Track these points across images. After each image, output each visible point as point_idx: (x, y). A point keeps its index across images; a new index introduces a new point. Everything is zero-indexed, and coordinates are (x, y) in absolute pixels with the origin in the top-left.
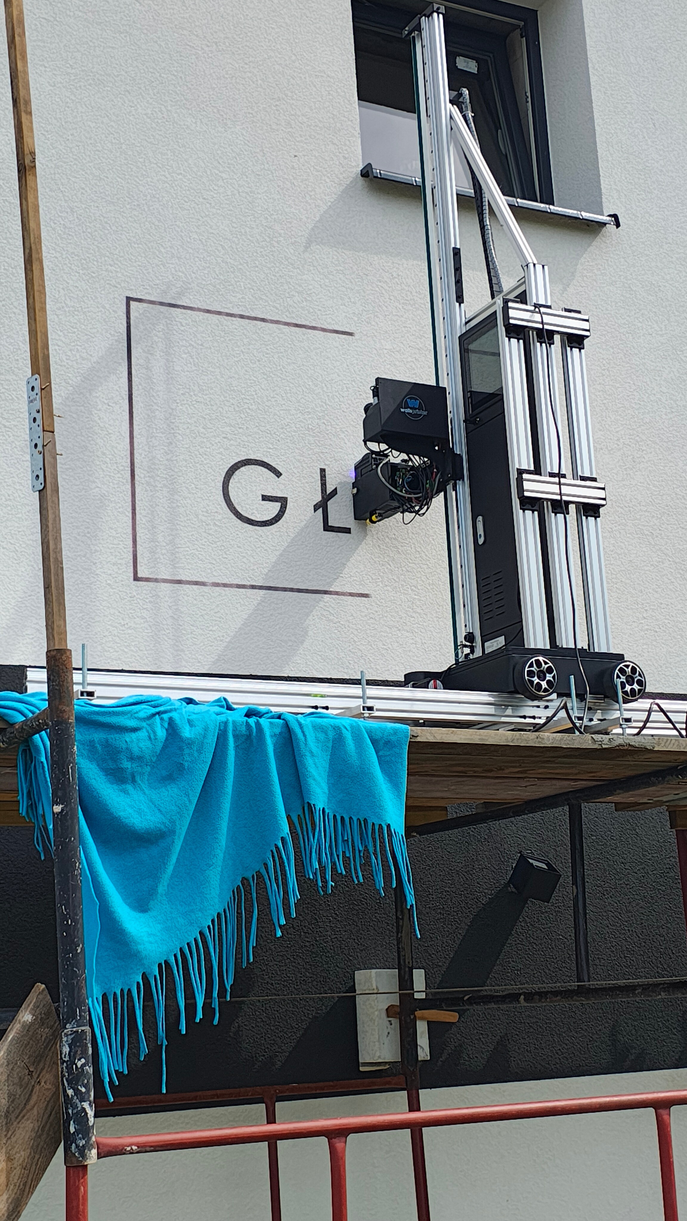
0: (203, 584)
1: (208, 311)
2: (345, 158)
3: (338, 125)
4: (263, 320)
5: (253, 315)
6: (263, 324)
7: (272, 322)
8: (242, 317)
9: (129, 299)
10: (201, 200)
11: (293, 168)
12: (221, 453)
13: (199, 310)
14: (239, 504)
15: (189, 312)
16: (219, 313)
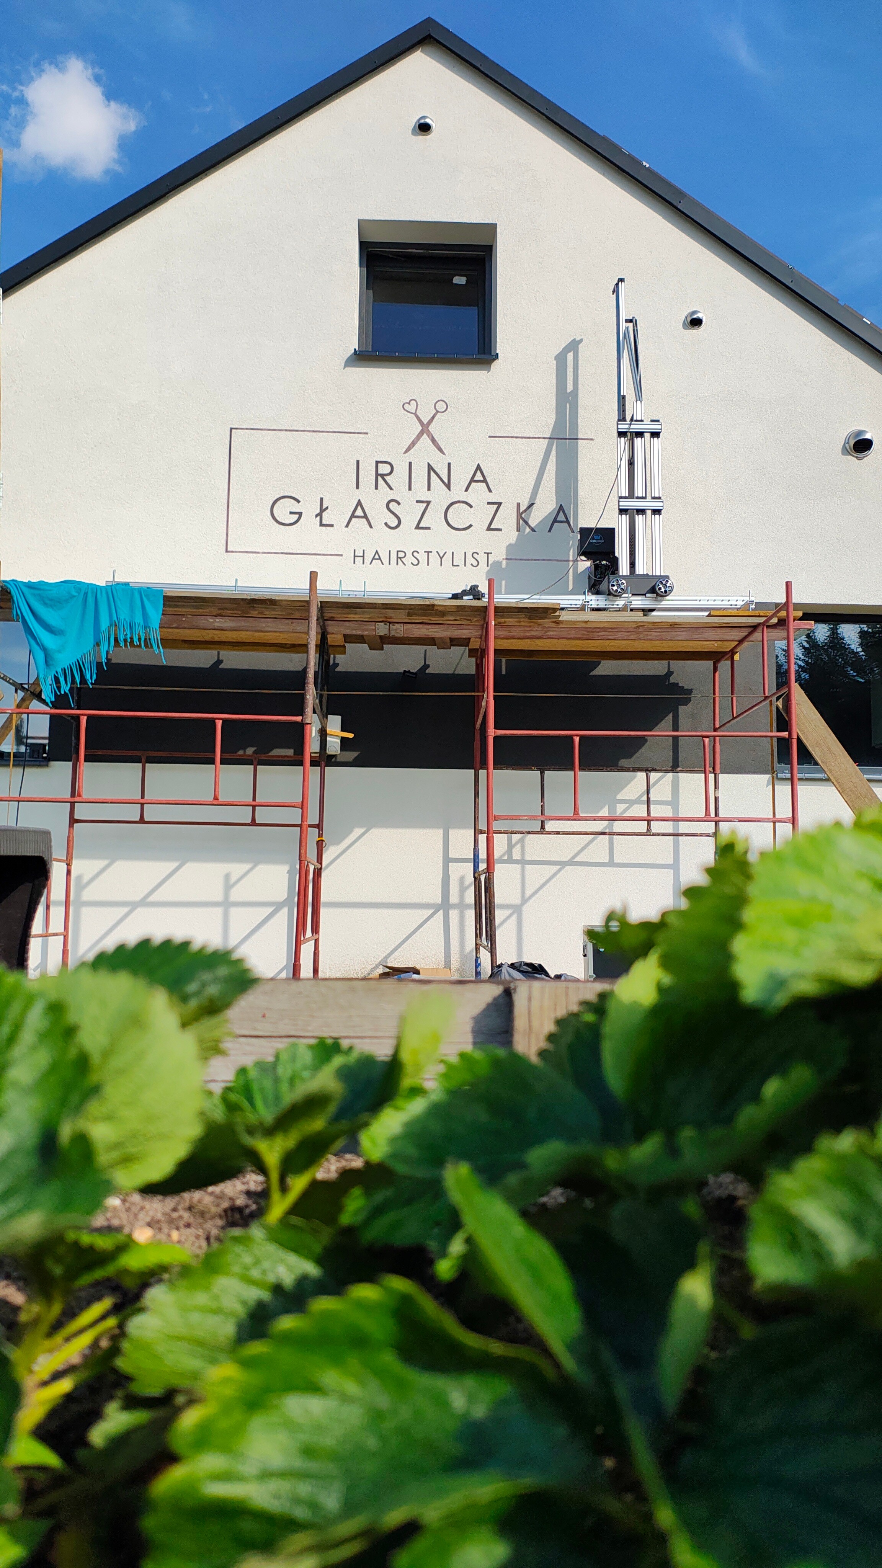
1: (269, 430)
2: (347, 346)
4: (297, 431)
5: (291, 429)
6: (297, 433)
9: (231, 429)
12: (271, 494)
13: (265, 430)
14: (278, 516)
15: (260, 431)
16: (275, 430)
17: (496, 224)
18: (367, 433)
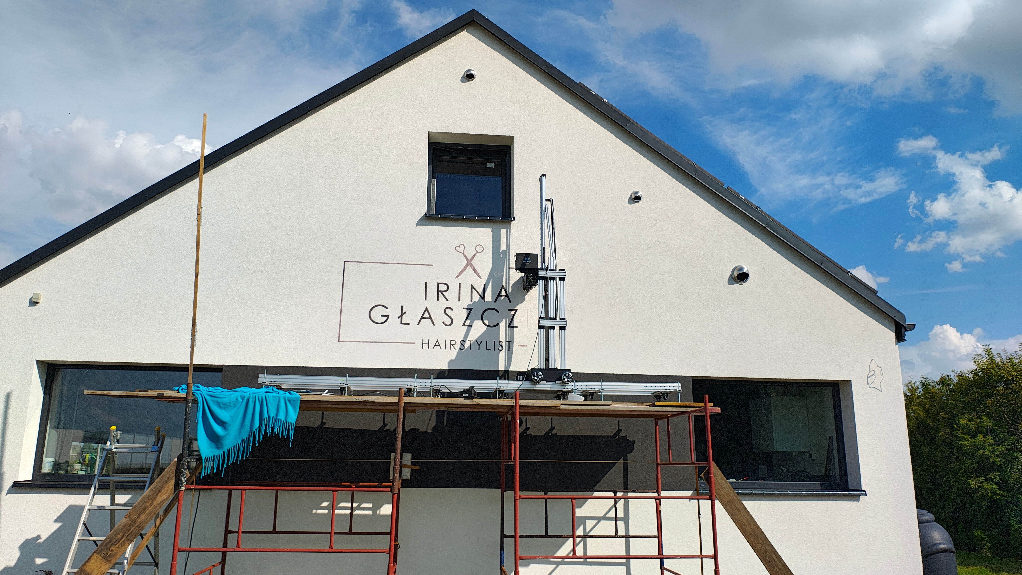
0: (360, 342)
2: (420, 210)
3: (419, 201)
7: (390, 263)
8: (380, 263)
10: (371, 230)
11: (402, 216)
12: (369, 303)
14: (374, 318)
17: (514, 136)
18: (432, 265)
